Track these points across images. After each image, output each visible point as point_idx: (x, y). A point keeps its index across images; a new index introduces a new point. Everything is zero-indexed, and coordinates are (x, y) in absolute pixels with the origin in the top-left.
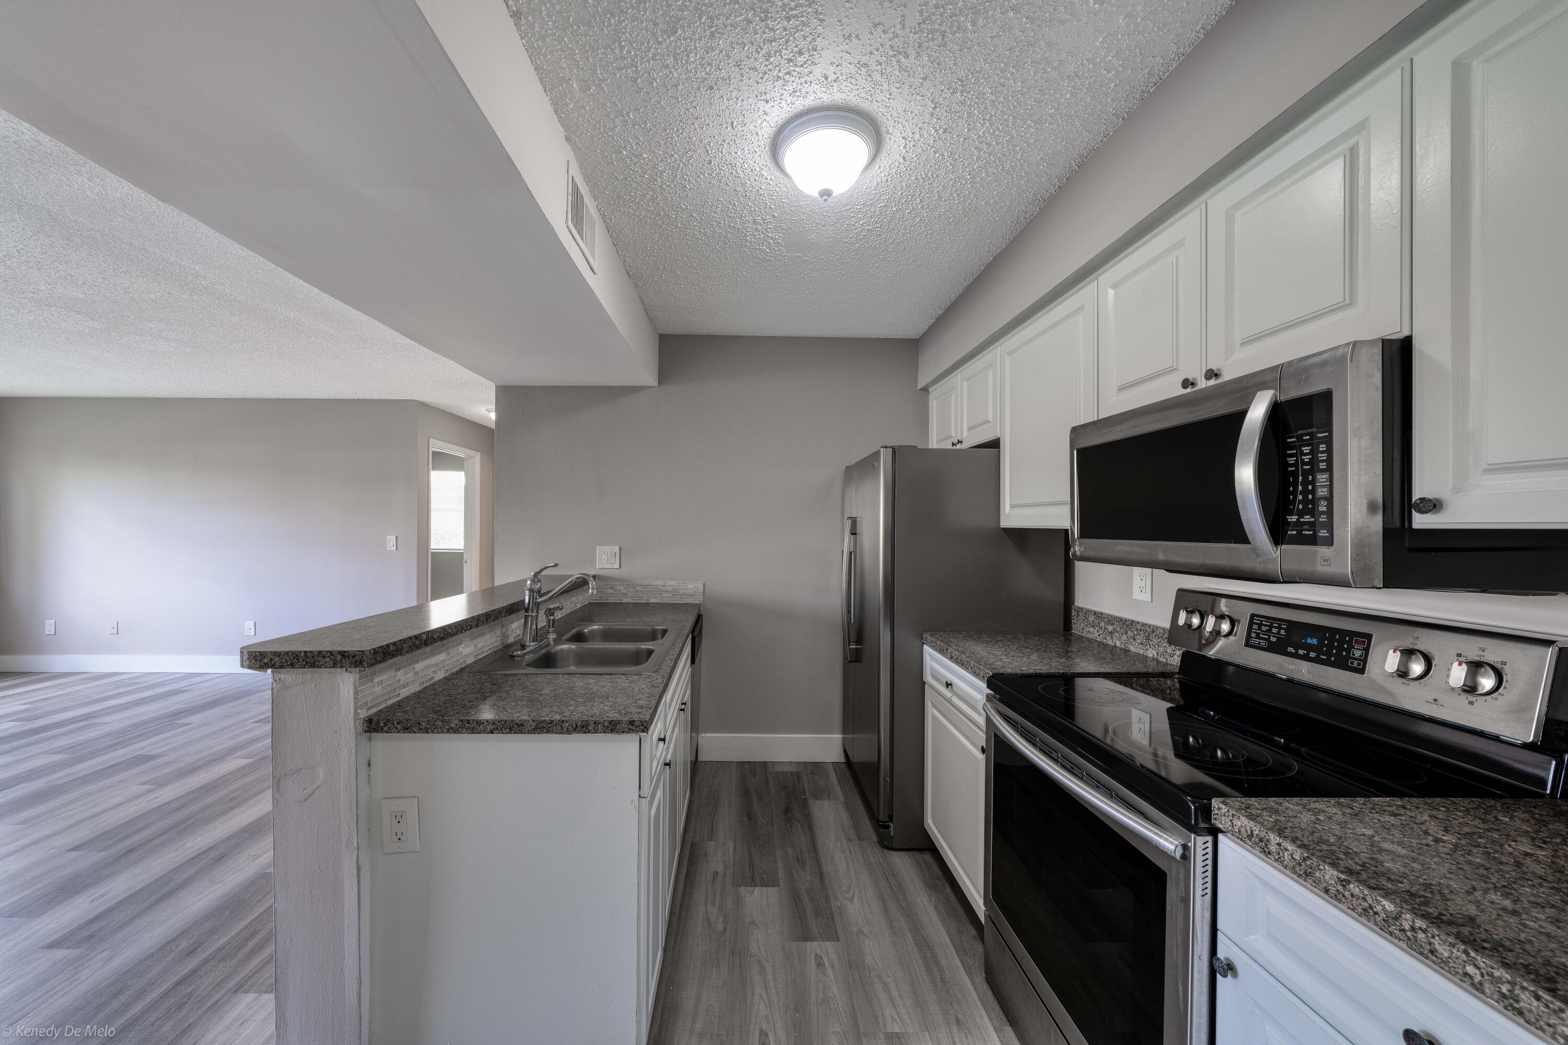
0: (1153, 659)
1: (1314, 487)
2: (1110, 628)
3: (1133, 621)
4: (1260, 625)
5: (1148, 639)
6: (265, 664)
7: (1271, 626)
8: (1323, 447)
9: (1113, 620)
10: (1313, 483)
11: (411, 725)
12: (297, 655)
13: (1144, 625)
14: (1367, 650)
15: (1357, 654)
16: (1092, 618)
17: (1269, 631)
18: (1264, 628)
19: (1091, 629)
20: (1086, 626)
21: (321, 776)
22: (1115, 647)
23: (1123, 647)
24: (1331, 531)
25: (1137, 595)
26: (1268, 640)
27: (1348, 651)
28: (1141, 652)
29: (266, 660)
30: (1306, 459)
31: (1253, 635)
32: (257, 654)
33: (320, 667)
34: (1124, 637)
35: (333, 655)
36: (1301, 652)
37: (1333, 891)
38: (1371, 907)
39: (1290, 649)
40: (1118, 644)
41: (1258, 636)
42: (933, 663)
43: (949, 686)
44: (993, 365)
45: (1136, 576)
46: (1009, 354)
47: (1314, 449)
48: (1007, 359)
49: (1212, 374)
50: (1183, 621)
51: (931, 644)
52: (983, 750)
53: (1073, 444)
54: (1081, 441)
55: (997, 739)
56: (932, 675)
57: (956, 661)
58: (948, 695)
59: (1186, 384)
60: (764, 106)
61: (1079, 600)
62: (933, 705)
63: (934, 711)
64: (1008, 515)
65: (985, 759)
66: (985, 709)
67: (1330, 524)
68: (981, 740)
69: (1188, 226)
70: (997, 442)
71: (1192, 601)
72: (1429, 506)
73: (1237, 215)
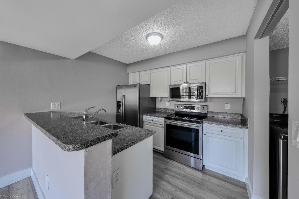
3: (166, 108)
5: (169, 110)
6: (88, 145)
12: (99, 139)
14: (195, 108)
18: (185, 107)
20: (159, 110)
21: (102, 175)
25: (167, 105)
27: (193, 108)
28: (168, 112)
29: (89, 144)
32: (85, 143)
35: (110, 135)
38: (217, 124)
40: (164, 111)
42: (146, 118)
43: (153, 120)
44: (148, 73)
45: (167, 103)
46: (153, 73)
47: (201, 91)
48: (152, 73)
49: (188, 82)
50: (177, 107)
51: (146, 115)
52: (163, 127)
53: (170, 87)
54: (171, 87)
55: (167, 125)
56: (146, 120)
57: (155, 116)
58: (152, 122)
59: (185, 82)
60: (156, 29)
61: (157, 107)
62: (146, 124)
63: (146, 125)
64: (152, 95)
65: (164, 128)
66: (165, 121)
67: (202, 97)
68: (162, 126)
69: (184, 66)
70: (149, 85)
71: (177, 105)
72: (207, 96)
73: (190, 67)
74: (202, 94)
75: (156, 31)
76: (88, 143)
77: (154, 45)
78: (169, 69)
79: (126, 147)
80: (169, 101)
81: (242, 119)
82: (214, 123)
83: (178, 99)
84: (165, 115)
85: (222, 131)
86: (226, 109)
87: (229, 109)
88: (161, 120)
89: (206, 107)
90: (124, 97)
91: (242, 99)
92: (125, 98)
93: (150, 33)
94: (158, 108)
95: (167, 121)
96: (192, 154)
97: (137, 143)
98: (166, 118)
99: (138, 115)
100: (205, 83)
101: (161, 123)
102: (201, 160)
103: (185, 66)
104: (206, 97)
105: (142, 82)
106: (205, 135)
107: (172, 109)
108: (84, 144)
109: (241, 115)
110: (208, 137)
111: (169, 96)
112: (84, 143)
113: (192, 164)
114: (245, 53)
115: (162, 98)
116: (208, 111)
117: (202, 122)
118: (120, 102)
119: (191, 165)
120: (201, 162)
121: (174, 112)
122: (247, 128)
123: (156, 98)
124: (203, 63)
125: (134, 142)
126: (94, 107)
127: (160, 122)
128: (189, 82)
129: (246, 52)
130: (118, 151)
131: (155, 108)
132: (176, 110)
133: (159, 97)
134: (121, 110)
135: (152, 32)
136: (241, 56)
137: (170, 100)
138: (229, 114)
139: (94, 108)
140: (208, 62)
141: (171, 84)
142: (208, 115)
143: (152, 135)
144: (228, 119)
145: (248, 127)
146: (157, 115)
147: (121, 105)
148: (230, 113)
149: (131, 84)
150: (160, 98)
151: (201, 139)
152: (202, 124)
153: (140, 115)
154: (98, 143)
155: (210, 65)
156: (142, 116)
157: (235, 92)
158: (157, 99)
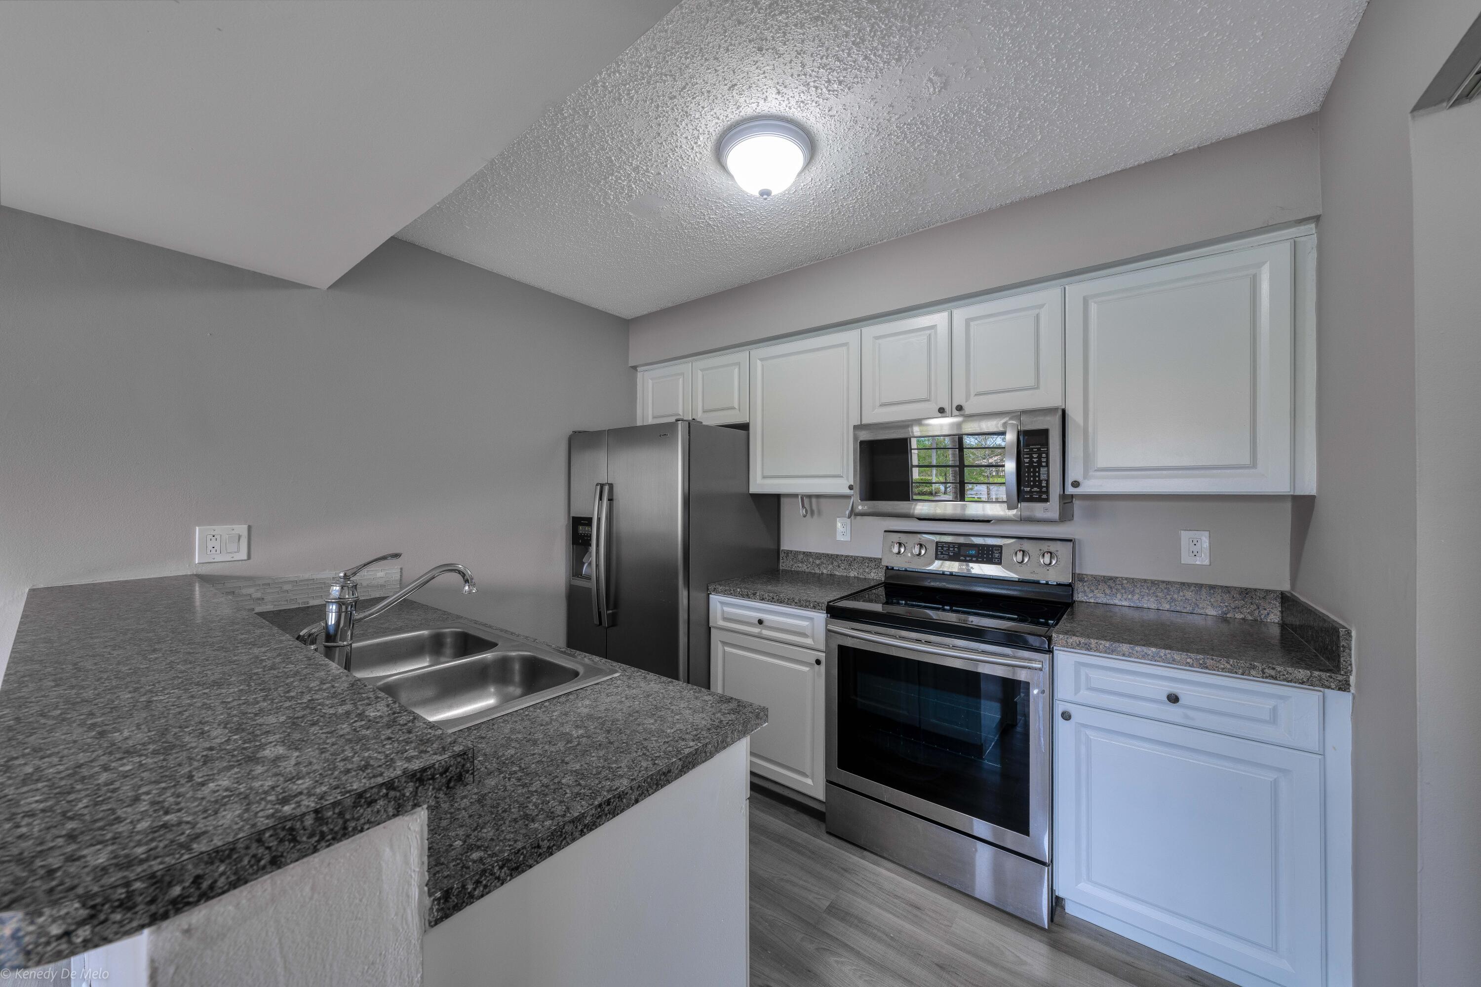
0: (855, 577)
1: (1039, 474)
2: (818, 562)
3: (838, 555)
4: (942, 547)
5: (850, 565)
7: (949, 547)
8: (1044, 455)
9: (819, 556)
10: (1039, 472)
11: (525, 857)
12: (290, 829)
13: (847, 556)
14: (1001, 553)
15: (997, 555)
16: (801, 556)
17: (949, 550)
18: (945, 549)
19: (800, 565)
20: (796, 563)
22: (823, 574)
23: (829, 573)
24: (1048, 496)
25: (840, 538)
26: (948, 555)
27: (992, 555)
28: (845, 574)
29: (176, 891)
30: (1035, 460)
31: (939, 553)
32: (139, 884)
33: (362, 831)
34: (831, 566)
35: (394, 788)
36: (968, 559)
37: (1127, 653)
38: (1146, 653)
39: (962, 558)
40: (825, 571)
41: (942, 553)
42: (726, 609)
43: (760, 622)
44: (739, 364)
45: (839, 525)
46: (761, 360)
47: (1040, 457)
48: (759, 363)
49: (960, 408)
50: (896, 550)
51: (725, 593)
52: (818, 662)
53: (855, 438)
54: (865, 436)
55: (842, 649)
56: (725, 619)
57: (772, 600)
58: (756, 630)
59: (942, 411)
60: (772, 94)
61: (786, 546)
62: (725, 643)
63: (727, 649)
64: (760, 484)
65: (823, 667)
66: (828, 631)
67: (1047, 493)
68: (814, 655)
69: (938, 319)
70: (745, 427)
71: (896, 537)
72: (1076, 484)
73: (972, 324)
74: (1043, 477)
75: (773, 104)
76: (170, 885)
77: (765, 193)
78: (850, 336)
79: (545, 844)
80: (854, 514)
81: (1290, 620)
82: (1125, 647)
83: (900, 506)
84: (831, 595)
85: (1173, 699)
86: (1186, 559)
87: (1203, 560)
88: (805, 623)
89: (1064, 550)
90: (607, 491)
91: (1288, 505)
92: (610, 500)
93: (738, 124)
94: (794, 555)
95: (842, 627)
96: (981, 827)
97: (637, 801)
98: (835, 612)
99: (683, 594)
100: (1064, 412)
101: (809, 641)
102: (1043, 864)
103: (945, 315)
104: (1070, 490)
105: (704, 412)
106: (1066, 716)
107: (871, 560)
108: (121, 893)
109: (1286, 600)
110: (1089, 732)
111: (851, 488)
112: (127, 884)
113: (983, 886)
114: (1313, 226)
115: (814, 500)
116: (1077, 571)
117: (1050, 639)
118: (588, 521)
119: (974, 889)
120: (1042, 878)
121: (878, 576)
122: (1344, 687)
123: (783, 500)
124: (1049, 295)
125: (608, 802)
126: (396, 556)
127: (804, 635)
128: (968, 410)
129: (1317, 219)
130: (478, 882)
131: (776, 552)
132: (890, 565)
133: (795, 496)
134: (590, 564)
135: (748, 111)
136: (1287, 247)
137: (860, 507)
138: (1204, 591)
139: (394, 561)
140: (1077, 289)
141: (864, 422)
142: (1079, 597)
143: (744, 733)
144: (1198, 620)
145: (1352, 679)
146: (787, 590)
147: (590, 536)
148: (1212, 587)
149: (650, 421)
150: (803, 497)
151: (1044, 742)
152: (1050, 651)
153: (692, 594)
154: (277, 862)
155: (1093, 308)
156: (704, 595)
157: (1247, 461)
158: (785, 504)
